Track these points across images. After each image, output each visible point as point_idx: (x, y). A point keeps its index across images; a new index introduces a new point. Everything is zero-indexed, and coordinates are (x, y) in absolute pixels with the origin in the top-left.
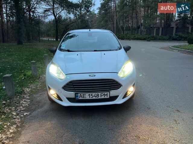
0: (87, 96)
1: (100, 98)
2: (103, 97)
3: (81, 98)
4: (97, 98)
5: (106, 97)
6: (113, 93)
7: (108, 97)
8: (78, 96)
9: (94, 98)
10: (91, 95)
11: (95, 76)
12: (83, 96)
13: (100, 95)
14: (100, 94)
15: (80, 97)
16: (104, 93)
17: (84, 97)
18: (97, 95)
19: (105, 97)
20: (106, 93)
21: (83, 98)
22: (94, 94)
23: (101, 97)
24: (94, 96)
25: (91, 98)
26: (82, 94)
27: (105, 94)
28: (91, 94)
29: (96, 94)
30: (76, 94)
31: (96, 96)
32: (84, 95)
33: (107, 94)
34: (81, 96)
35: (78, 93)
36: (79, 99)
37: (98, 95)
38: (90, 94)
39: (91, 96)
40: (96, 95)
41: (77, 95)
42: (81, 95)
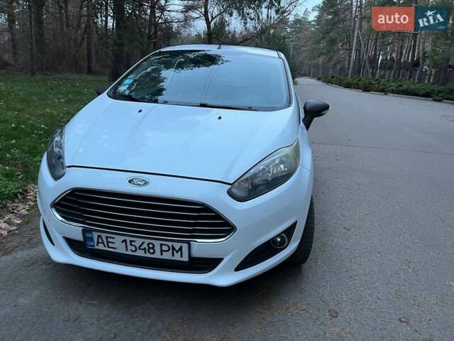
0: (118, 244)
1: (157, 255)
2: (167, 256)
3: (101, 247)
4: (148, 255)
5: (177, 257)
6: (203, 247)
7: (185, 258)
8: (92, 239)
9: (140, 253)
10: (131, 245)
11: (146, 183)
12: (108, 242)
13: (157, 248)
14: (157, 244)
15: (98, 242)
16: (170, 244)
17: (110, 245)
18: (149, 248)
19: (173, 255)
20: (177, 246)
21: (108, 247)
22: (138, 242)
23: (162, 254)
24: (139, 249)
25: (129, 253)
26: (104, 236)
27: (172, 246)
28: (131, 241)
29: (147, 241)
30: (84, 231)
31: (145, 249)
32: (110, 240)
33: (181, 249)
34: (101, 241)
35: (91, 231)
36: (96, 247)
37: (153, 248)
38: (128, 239)
39: (130, 247)
40: (145, 246)
41: (88, 235)
42: (99, 236)
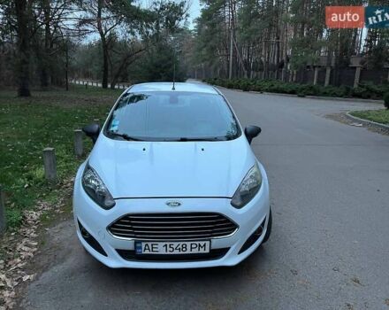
0: (161, 248)
1: (188, 252)
2: (195, 251)
3: (147, 252)
4: (182, 252)
5: (202, 251)
6: (218, 242)
7: (207, 251)
8: (141, 248)
9: (176, 252)
10: (170, 247)
11: (179, 204)
12: (153, 248)
13: (189, 247)
14: (188, 244)
15: (145, 249)
16: (197, 243)
17: (154, 250)
18: (183, 248)
19: (199, 250)
20: (202, 243)
21: (152, 251)
22: (175, 245)
23: (191, 251)
24: (176, 249)
25: (168, 253)
26: (150, 244)
27: (199, 244)
28: (170, 245)
29: (183, 243)
30: (136, 243)
31: (180, 249)
32: (154, 246)
33: (204, 245)
34: (147, 248)
35: (140, 242)
36: (143, 253)
37: (185, 248)
38: (168, 244)
39: (169, 249)
40: (180, 246)
41: (138, 245)
42: (147, 245)
